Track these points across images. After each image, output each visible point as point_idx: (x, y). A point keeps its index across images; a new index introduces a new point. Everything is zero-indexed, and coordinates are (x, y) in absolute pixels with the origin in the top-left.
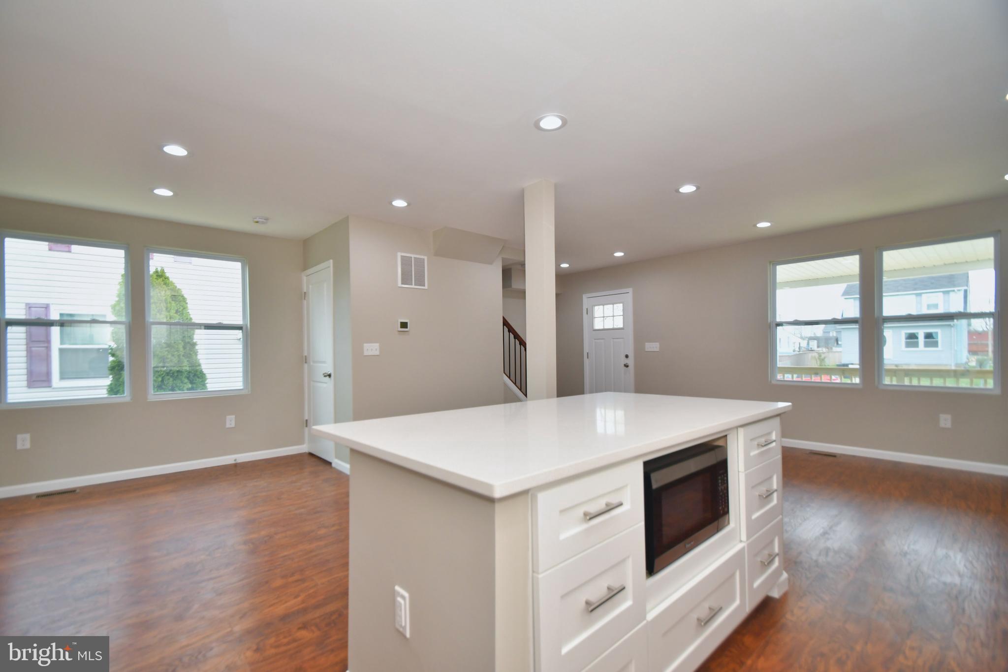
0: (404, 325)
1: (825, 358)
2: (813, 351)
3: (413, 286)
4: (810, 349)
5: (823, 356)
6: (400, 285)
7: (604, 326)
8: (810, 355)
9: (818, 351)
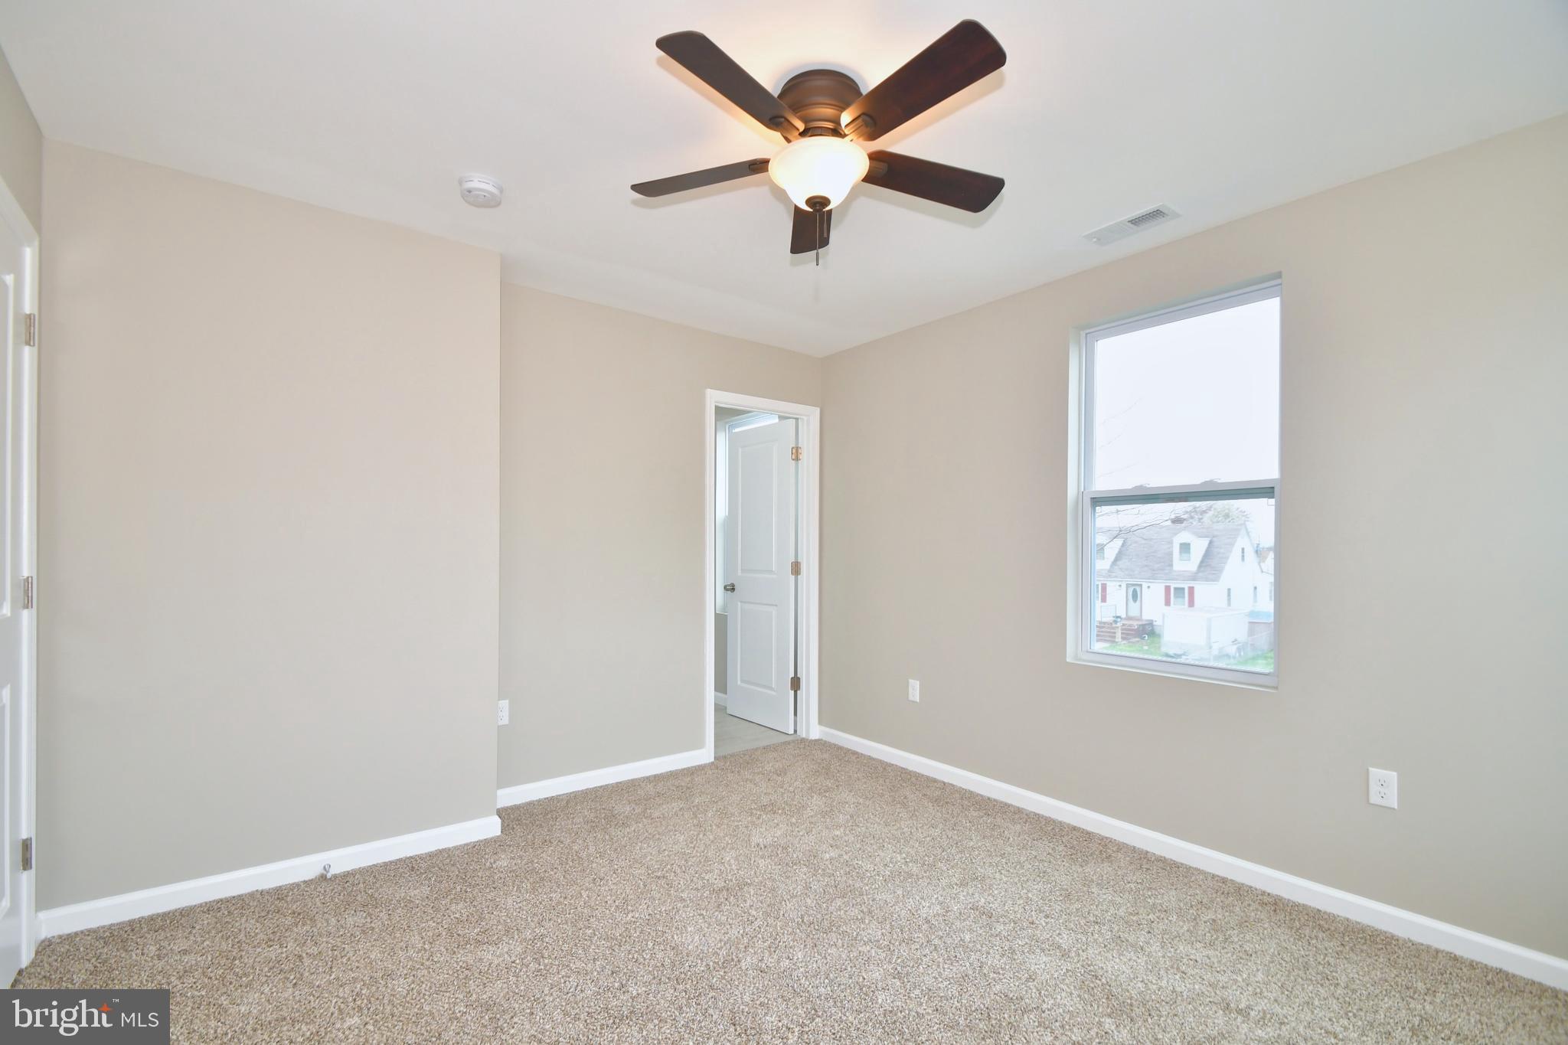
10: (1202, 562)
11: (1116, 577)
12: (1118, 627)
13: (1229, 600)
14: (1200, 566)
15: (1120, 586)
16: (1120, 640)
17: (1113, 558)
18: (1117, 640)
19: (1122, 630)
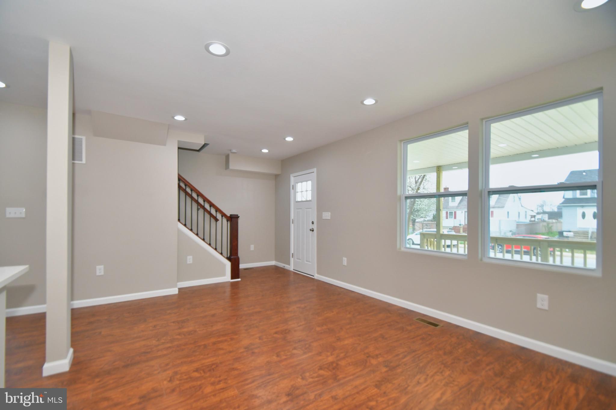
1: (552, 226)
2: (544, 221)
4: (543, 220)
5: (550, 225)
7: (302, 199)
8: (542, 224)
9: (549, 221)
10: (497, 201)
11: (461, 208)
12: (461, 227)
13: (508, 216)
14: (496, 203)
15: (462, 212)
16: (462, 232)
17: (459, 201)
18: (461, 232)
19: (463, 228)
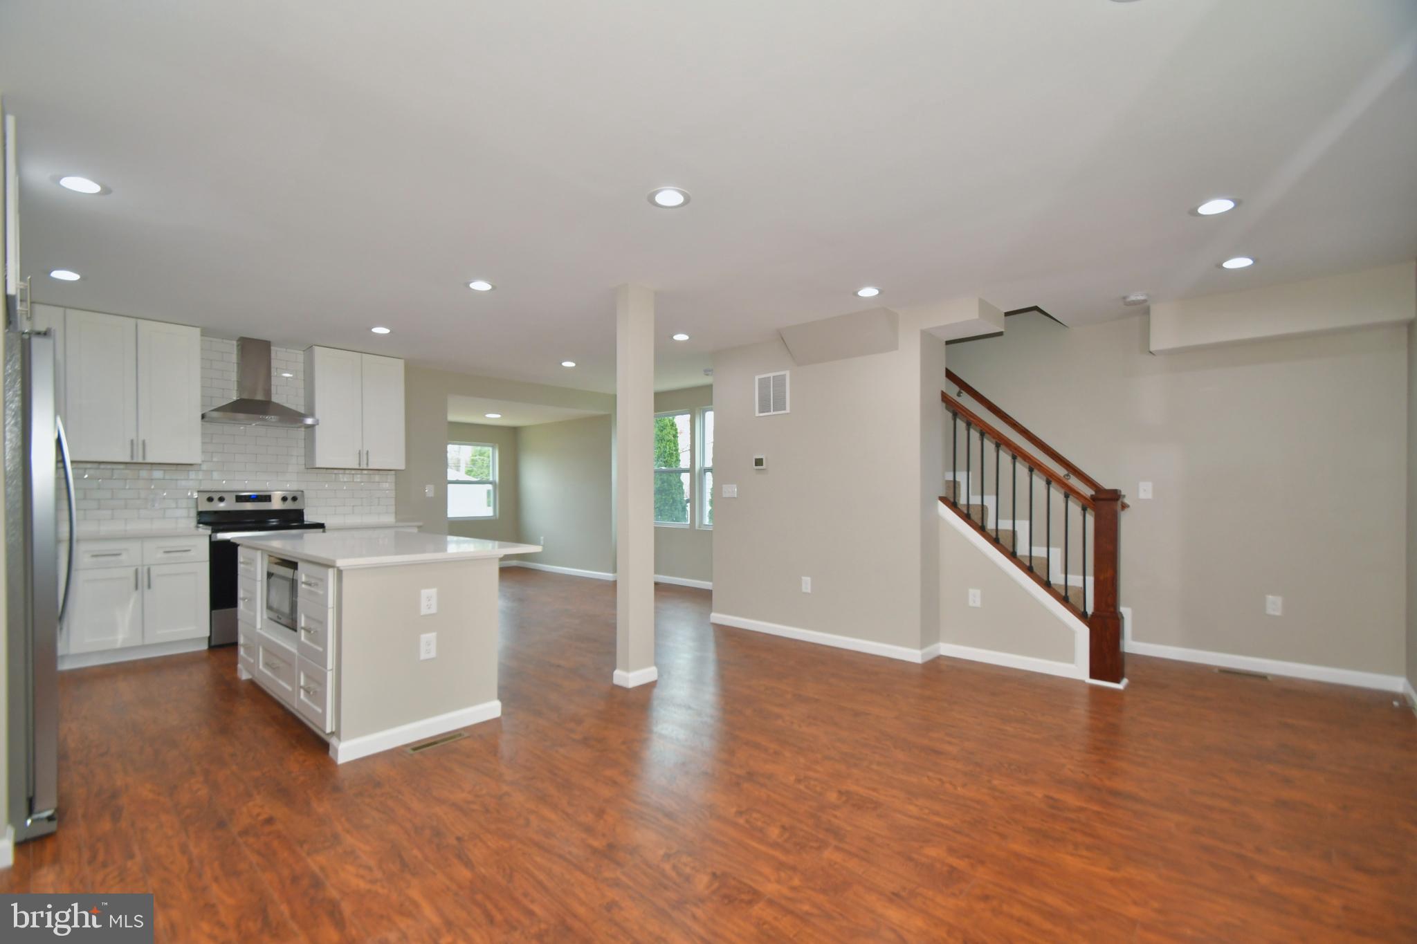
0: (759, 462)
3: (772, 413)
6: (757, 414)
